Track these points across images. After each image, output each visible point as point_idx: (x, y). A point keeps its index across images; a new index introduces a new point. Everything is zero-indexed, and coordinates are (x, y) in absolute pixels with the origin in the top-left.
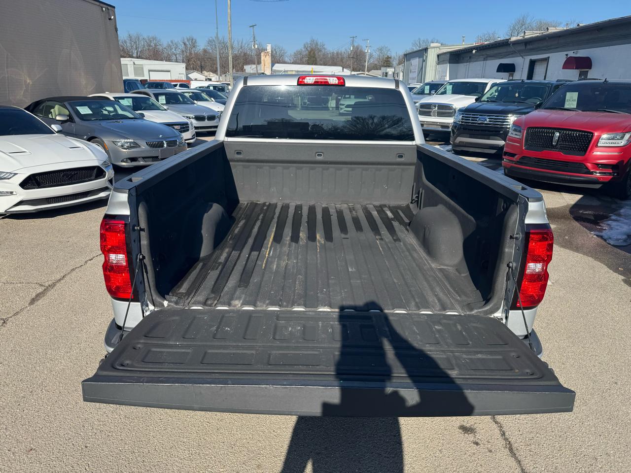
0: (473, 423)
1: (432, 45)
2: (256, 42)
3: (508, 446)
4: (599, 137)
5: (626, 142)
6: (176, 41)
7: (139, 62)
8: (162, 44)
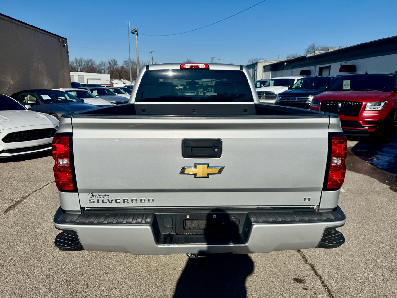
0: (302, 276)
1: (260, 61)
2: (154, 62)
3: (327, 290)
4: (365, 105)
5: (382, 108)
6: (104, 62)
7: (81, 74)
8: (96, 64)
